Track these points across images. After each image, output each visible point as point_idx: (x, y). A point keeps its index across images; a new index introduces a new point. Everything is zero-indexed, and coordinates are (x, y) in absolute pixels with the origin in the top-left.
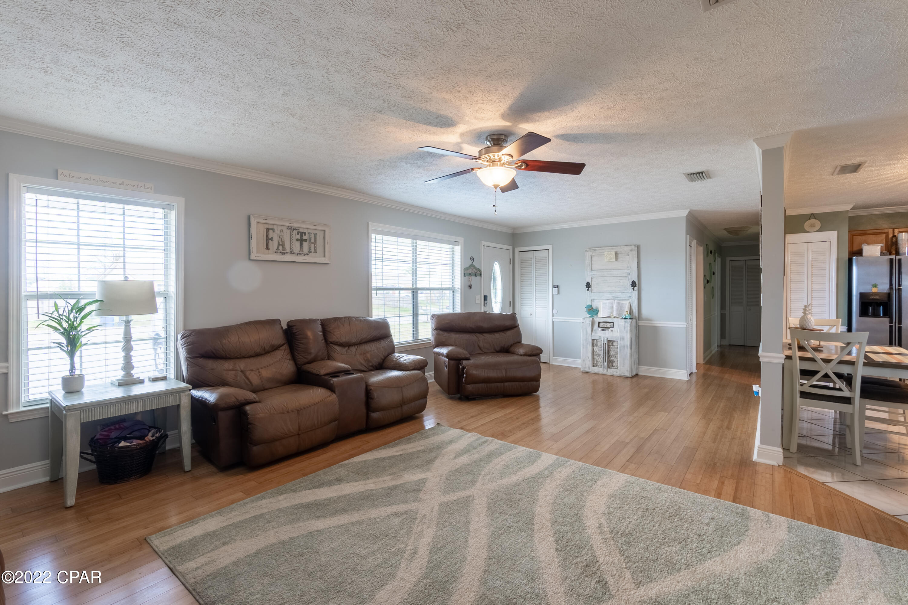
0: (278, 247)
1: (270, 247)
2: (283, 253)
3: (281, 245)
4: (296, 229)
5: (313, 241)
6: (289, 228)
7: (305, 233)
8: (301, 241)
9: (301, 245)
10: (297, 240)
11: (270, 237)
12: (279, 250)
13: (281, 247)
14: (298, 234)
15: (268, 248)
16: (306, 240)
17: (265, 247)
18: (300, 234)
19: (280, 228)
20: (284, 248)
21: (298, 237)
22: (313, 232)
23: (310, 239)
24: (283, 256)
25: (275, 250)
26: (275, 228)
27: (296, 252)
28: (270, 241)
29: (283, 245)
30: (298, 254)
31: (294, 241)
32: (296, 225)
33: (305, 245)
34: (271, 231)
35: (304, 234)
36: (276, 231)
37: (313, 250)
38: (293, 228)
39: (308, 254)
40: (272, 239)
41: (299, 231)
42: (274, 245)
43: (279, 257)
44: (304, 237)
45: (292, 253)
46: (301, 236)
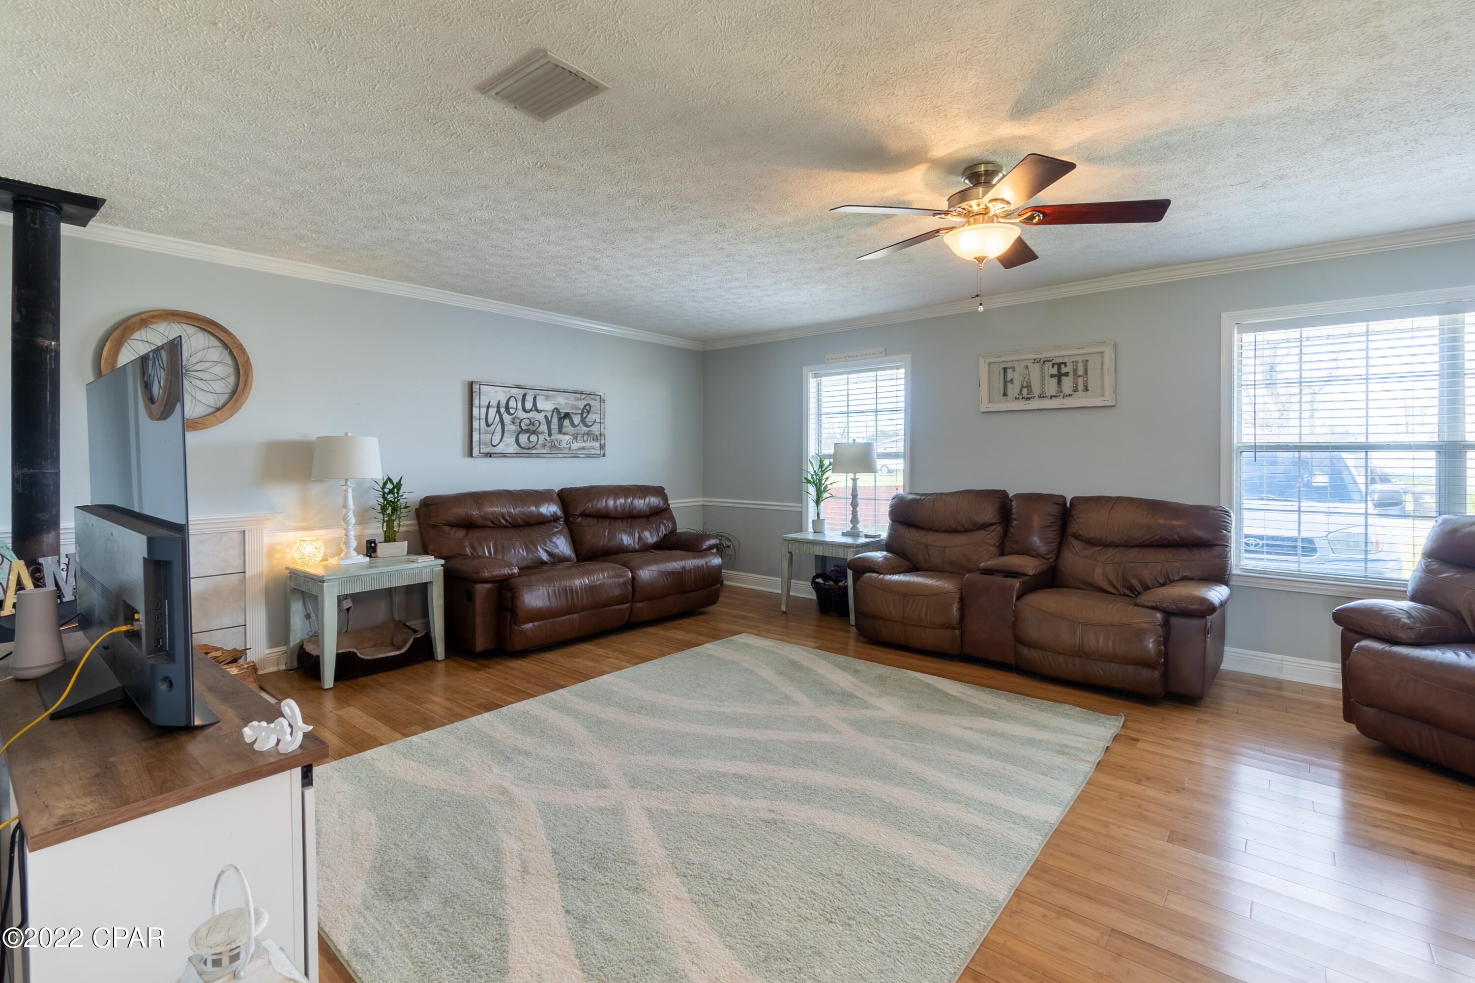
0: (1021, 391)
1: (1009, 392)
2: (1028, 399)
3: (1026, 387)
4: (1047, 361)
5: (1081, 372)
6: (1035, 361)
7: (1065, 364)
8: (1059, 376)
9: (1059, 382)
10: (1052, 376)
11: (1009, 379)
12: (1022, 394)
13: (1025, 391)
14: (1053, 367)
15: (1005, 395)
16: (1067, 374)
17: (1002, 393)
18: (1056, 366)
19: (1024, 364)
20: (1030, 391)
21: (1054, 371)
22: (1080, 359)
23: (1075, 371)
24: (1028, 402)
25: (1016, 395)
26: (1016, 365)
27: (1049, 395)
28: (1009, 384)
29: (1029, 387)
30: (1051, 397)
31: (1047, 378)
32: (1046, 355)
33: (1067, 382)
34: (1009, 371)
35: (1063, 366)
36: (1017, 370)
37: (1081, 387)
38: (1042, 360)
39: (1070, 395)
40: (1012, 381)
41: (1054, 362)
42: (1014, 390)
43: (1021, 405)
44: (1064, 370)
45: (1041, 397)
46: (1059, 369)
